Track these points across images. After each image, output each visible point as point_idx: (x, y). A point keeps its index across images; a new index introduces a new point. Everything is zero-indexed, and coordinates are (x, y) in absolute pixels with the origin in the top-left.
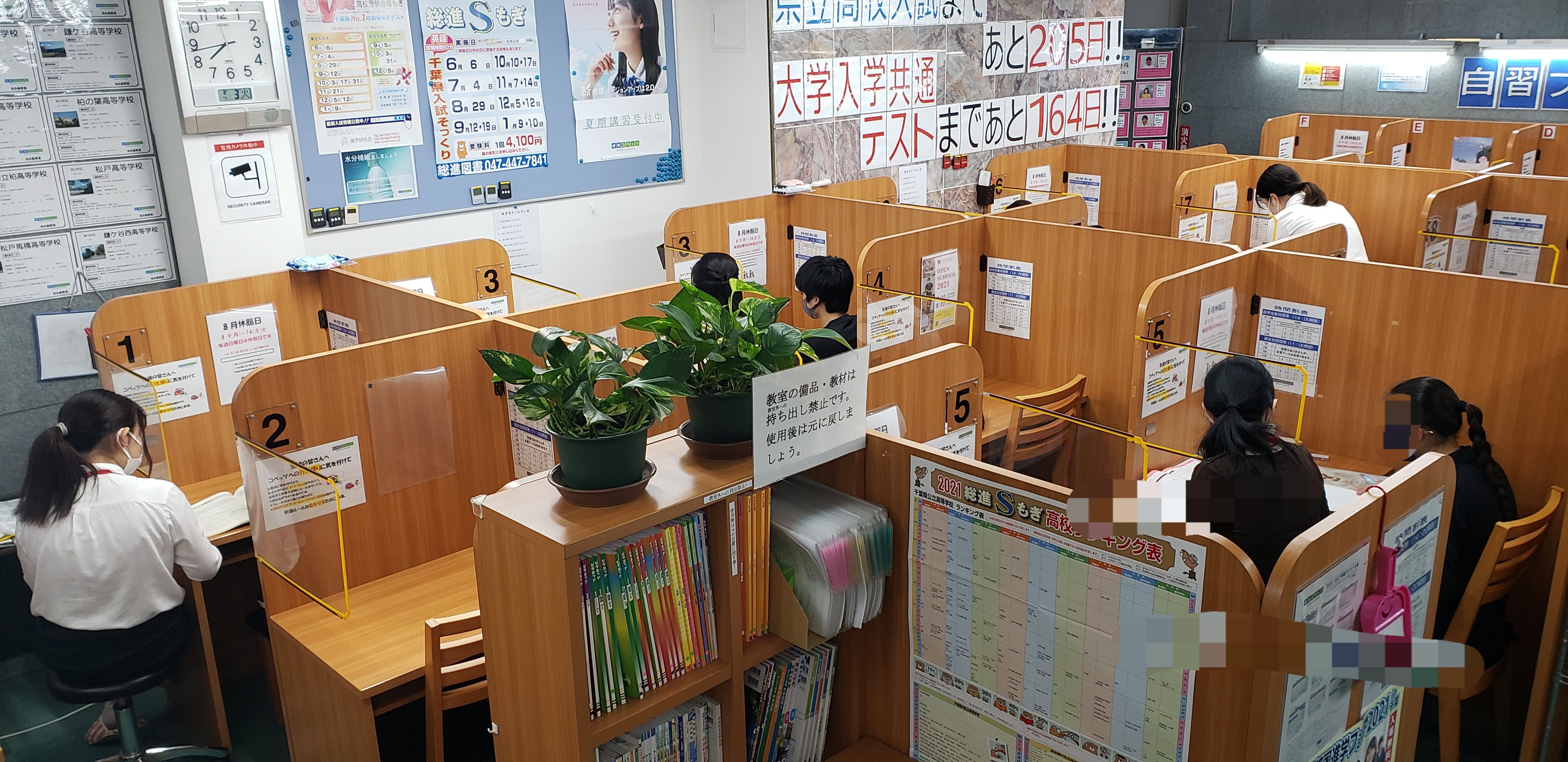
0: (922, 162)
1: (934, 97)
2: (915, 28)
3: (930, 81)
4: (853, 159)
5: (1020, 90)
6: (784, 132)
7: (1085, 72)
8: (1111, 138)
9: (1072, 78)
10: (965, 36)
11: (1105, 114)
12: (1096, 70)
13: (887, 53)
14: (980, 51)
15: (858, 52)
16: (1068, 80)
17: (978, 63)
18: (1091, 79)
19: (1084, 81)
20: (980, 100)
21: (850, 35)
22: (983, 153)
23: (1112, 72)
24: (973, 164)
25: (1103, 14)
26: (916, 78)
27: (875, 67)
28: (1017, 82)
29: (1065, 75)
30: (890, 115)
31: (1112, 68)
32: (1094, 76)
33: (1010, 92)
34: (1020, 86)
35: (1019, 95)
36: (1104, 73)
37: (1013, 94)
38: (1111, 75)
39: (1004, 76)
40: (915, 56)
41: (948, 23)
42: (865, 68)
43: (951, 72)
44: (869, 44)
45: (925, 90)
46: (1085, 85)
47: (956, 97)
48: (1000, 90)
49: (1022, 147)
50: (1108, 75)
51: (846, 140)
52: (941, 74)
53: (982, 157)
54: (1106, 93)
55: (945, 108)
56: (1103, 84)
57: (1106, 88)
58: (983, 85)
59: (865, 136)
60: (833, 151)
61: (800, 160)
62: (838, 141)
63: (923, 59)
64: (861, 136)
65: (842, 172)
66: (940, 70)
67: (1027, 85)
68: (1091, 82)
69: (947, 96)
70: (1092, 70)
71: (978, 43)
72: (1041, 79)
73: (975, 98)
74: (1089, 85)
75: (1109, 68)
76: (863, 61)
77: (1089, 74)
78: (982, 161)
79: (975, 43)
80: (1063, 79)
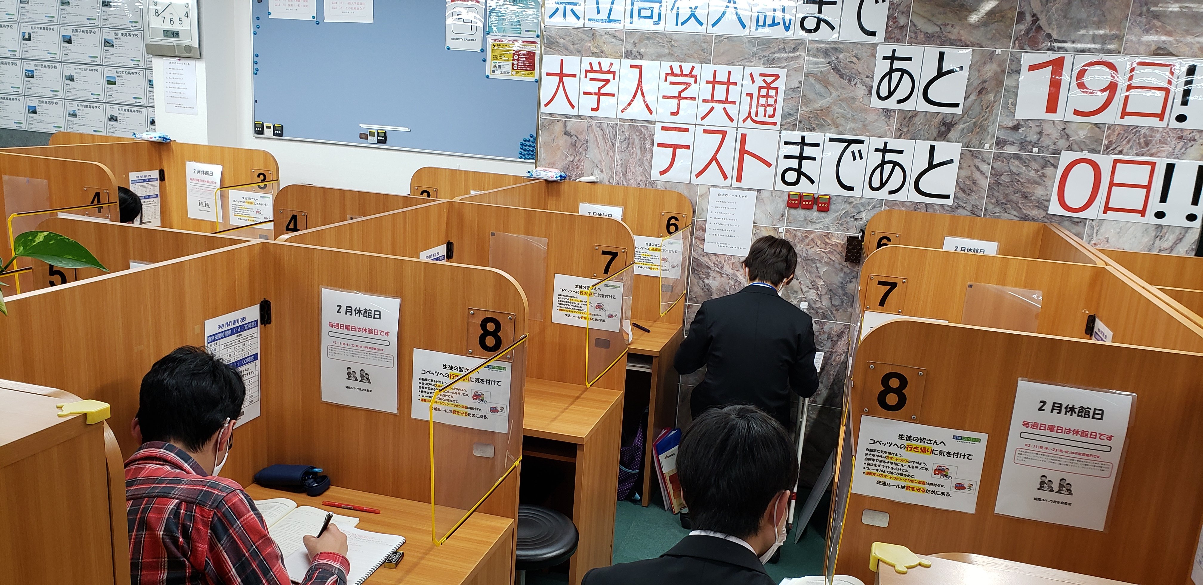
0: (750, 190)
1: (777, 119)
2: (752, 40)
3: (771, 101)
4: (641, 165)
5: (950, 135)
6: (552, 122)
7: (1114, 131)
8: (1181, 236)
9: (1078, 135)
10: (841, 56)
11: (1164, 199)
12: (1147, 132)
13: (701, 62)
14: (868, 77)
15: (658, 57)
16: (1068, 137)
17: (861, 91)
18: (1131, 144)
19: (1110, 143)
20: (862, 135)
21: (648, 39)
22: (863, 200)
23: (1194, 140)
24: (843, 209)
25: (1175, 53)
26: (747, 95)
27: (682, 75)
28: (944, 124)
29: (1061, 129)
30: (700, 129)
31: (1194, 134)
32: (1139, 139)
33: (926, 134)
34: (949, 130)
35: (947, 141)
36: (1169, 139)
37: (933, 138)
38: (1190, 144)
39: (916, 113)
40: (748, 70)
41: (810, 38)
42: (667, 74)
43: (811, 95)
44: (675, 50)
45: (761, 110)
46: (1113, 149)
47: (818, 125)
48: (905, 130)
49: (947, 208)
50: (1182, 143)
51: (633, 144)
52: (793, 95)
53: (863, 205)
54: (1170, 168)
55: (796, 136)
56: (1164, 154)
57: (1171, 161)
58: (871, 117)
59: (660, 145)
60: (614, 152)
61: (570, 152)
62: (621, 143)
63: (761, 75)
64: (655, 145)
65: (624, 175)
66: (791, 91)
67: (965, 131)
68: (1131, 147)
69: (800, 122)
70: (1134, 130)
71: (865, 67)
72: (1000, 127)
73: (853, 131)
74: (1124, 151)
75: (1186, 133)
76: (665, 67)
77: (1126, 135)
78: (862, 210)
79: (860, 66)
80: (1055, 134)
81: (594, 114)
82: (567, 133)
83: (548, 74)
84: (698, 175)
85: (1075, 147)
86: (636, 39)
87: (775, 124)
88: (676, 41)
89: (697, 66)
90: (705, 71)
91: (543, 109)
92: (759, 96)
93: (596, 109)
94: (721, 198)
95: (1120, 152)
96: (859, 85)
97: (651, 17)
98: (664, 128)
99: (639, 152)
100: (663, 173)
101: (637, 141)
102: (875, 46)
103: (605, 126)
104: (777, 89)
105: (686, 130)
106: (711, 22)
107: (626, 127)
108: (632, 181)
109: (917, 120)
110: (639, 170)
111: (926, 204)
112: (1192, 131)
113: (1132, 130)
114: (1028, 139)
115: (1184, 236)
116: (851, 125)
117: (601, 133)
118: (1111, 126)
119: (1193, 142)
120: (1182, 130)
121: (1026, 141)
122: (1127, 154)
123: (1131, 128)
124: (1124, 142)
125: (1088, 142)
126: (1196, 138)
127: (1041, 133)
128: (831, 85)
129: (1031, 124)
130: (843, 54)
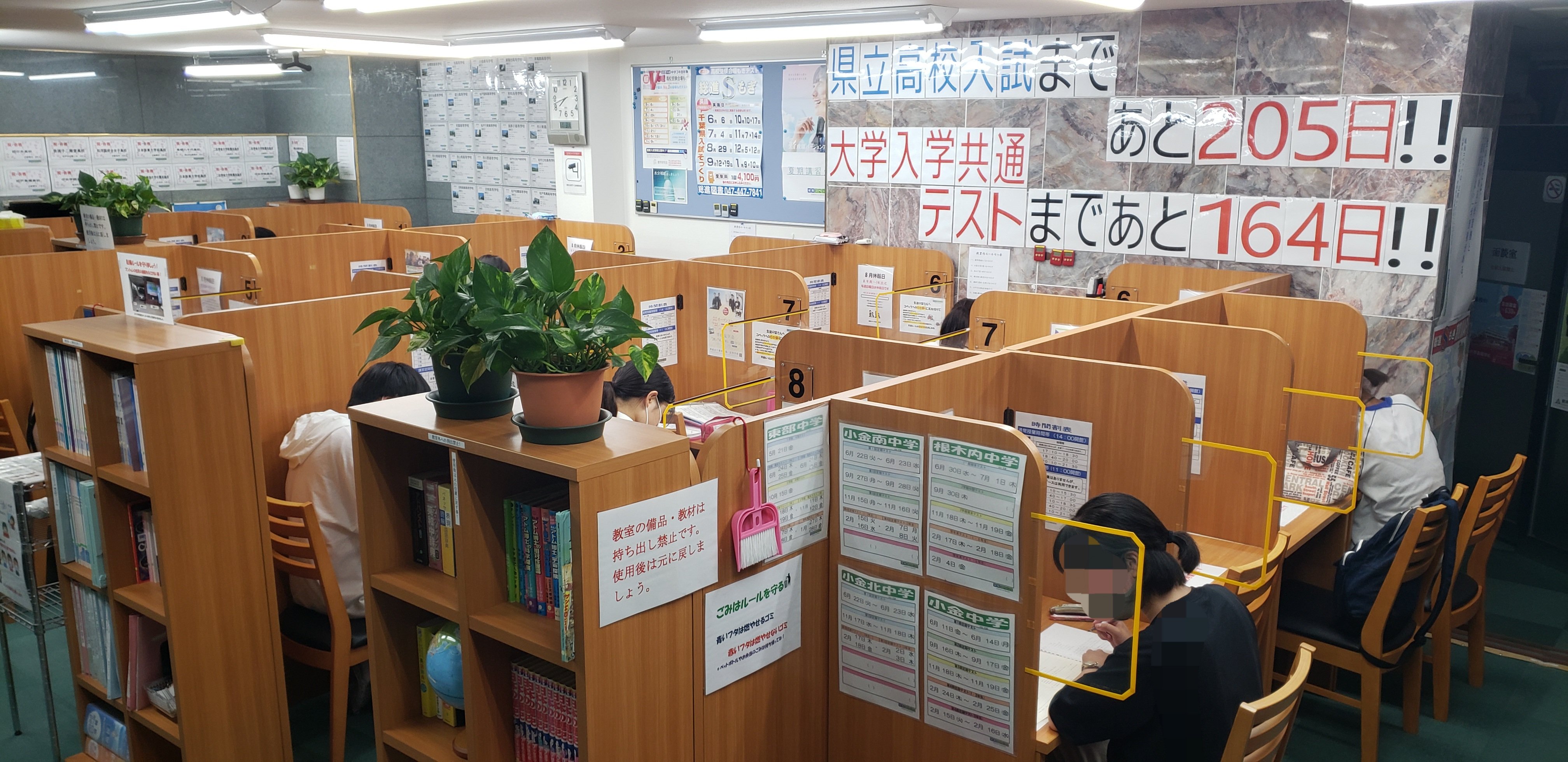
0: (1004, 248)
1: (1024, 177)
2: (999, 102)
3: (1018, 160)
4: (911, 227)
5: (1182, 186)
6: (837, 189)
7: (1340, 174)
8: (1418, 286)
9: (1306, 180)
10: (1078, 112)
11: (1396, 246)
12: (1374, 175)
13: (957, 126)
14: (1102, 131)
15: (921, 124)
16: (1296, 183)
17: (1097, 145)
18: (1358, 187)
19: (1338, 188)
20: (1100, 189)
21: (912, 107)
22: (1105, 255)
23: (1423, 181)
24: (1088, 265)
25: (1394, 89)
26: (998, 155)
27: (941, 139)
28: (1176, 175)
29: (1288, 175)
30: (958, 190)
31: (1421, 175)
32: (1366, 183)
33: (1160, 186)
34: (1180, 181)
35: (1180, 192)
36: (1396, 181)
37: (1166, 190)
38: (1418, 186)
39: (1149, 166)
40: (997, 130)
41: (1050, 97)
42: (929, 140)
43: (1053, 153)
44: (934, 115)
45: (1010, 168)
46: (1341, 194)
47: (1061, 181)
48: (1140, 182)
49: (1184, 261)
50: (1410, 185)
51: (903, 207)
52: (1037, 153)
53: (1106, 260)
54: (1400, 213)
55: (1041, 194)
56: (1393, 198)
57: (1400, 205)
58: (1108, 171)
59: (925, 207)
60: (887, 215)
61: (852, 217)
62: (893, 207)
63: (1009, 135)
64: (921, 207)
65: (896, 237)
66: (1036, 149)
67: (1196, 180)
68: (1359, 192)
69: (1045, 179)
70: (1361, 173)
71: (1100, 122)
72: (1230, 176)
73: (1091, 186)
74: (1353, 196)
75: (1413, 174)
76: (927, 131)
77: (1353, 179)
78: (1105, 265)
79: (1095, 122)
80: (1283, 181)
81: (870, 180)
82: (849, 200)
83: (833, 145)
84: (958, 235)
85: (1303, 193)
86: (902, 108)
87: (1022, 182)
88: (935, 107)
89: (954, 129)
90: (960, 134)
91: (830, 179)
92: (1008, 156)
93: (870, 176)
94: (979, 257)
95: (1349, 197)
96: (1095, 140)
97: (913, 86)
98: (928, 191)
99: (908, 214)
100: (928, 234)
101: (906, 204)
102: (1107, 101)
103: (880, 191)
104: (1022, 148)
105: (946, 192)
106: (963, 87)
107: (897, 191)
108: (903, 242)
109: (1150, 173)
110: (909, 231)
111: (1164, 258)
112: (1419, 172)
113: (1359, 172)
114: (1257, 187)
115: (1421, 285)
116: (1090, 180)
117: (876, 197)
118: (1336, 170)
119: (1421, 184)
120: (1409, 171)
121: (1255, 189)
122: (1356, 198)
123: (1357, 171)
124: (1352, 186)
125: (1315, 187)
126: (1424, 179)
127: (1269, 180)
128: (1070, 141)
129: (1259, 171)
130: (1079, 110)
